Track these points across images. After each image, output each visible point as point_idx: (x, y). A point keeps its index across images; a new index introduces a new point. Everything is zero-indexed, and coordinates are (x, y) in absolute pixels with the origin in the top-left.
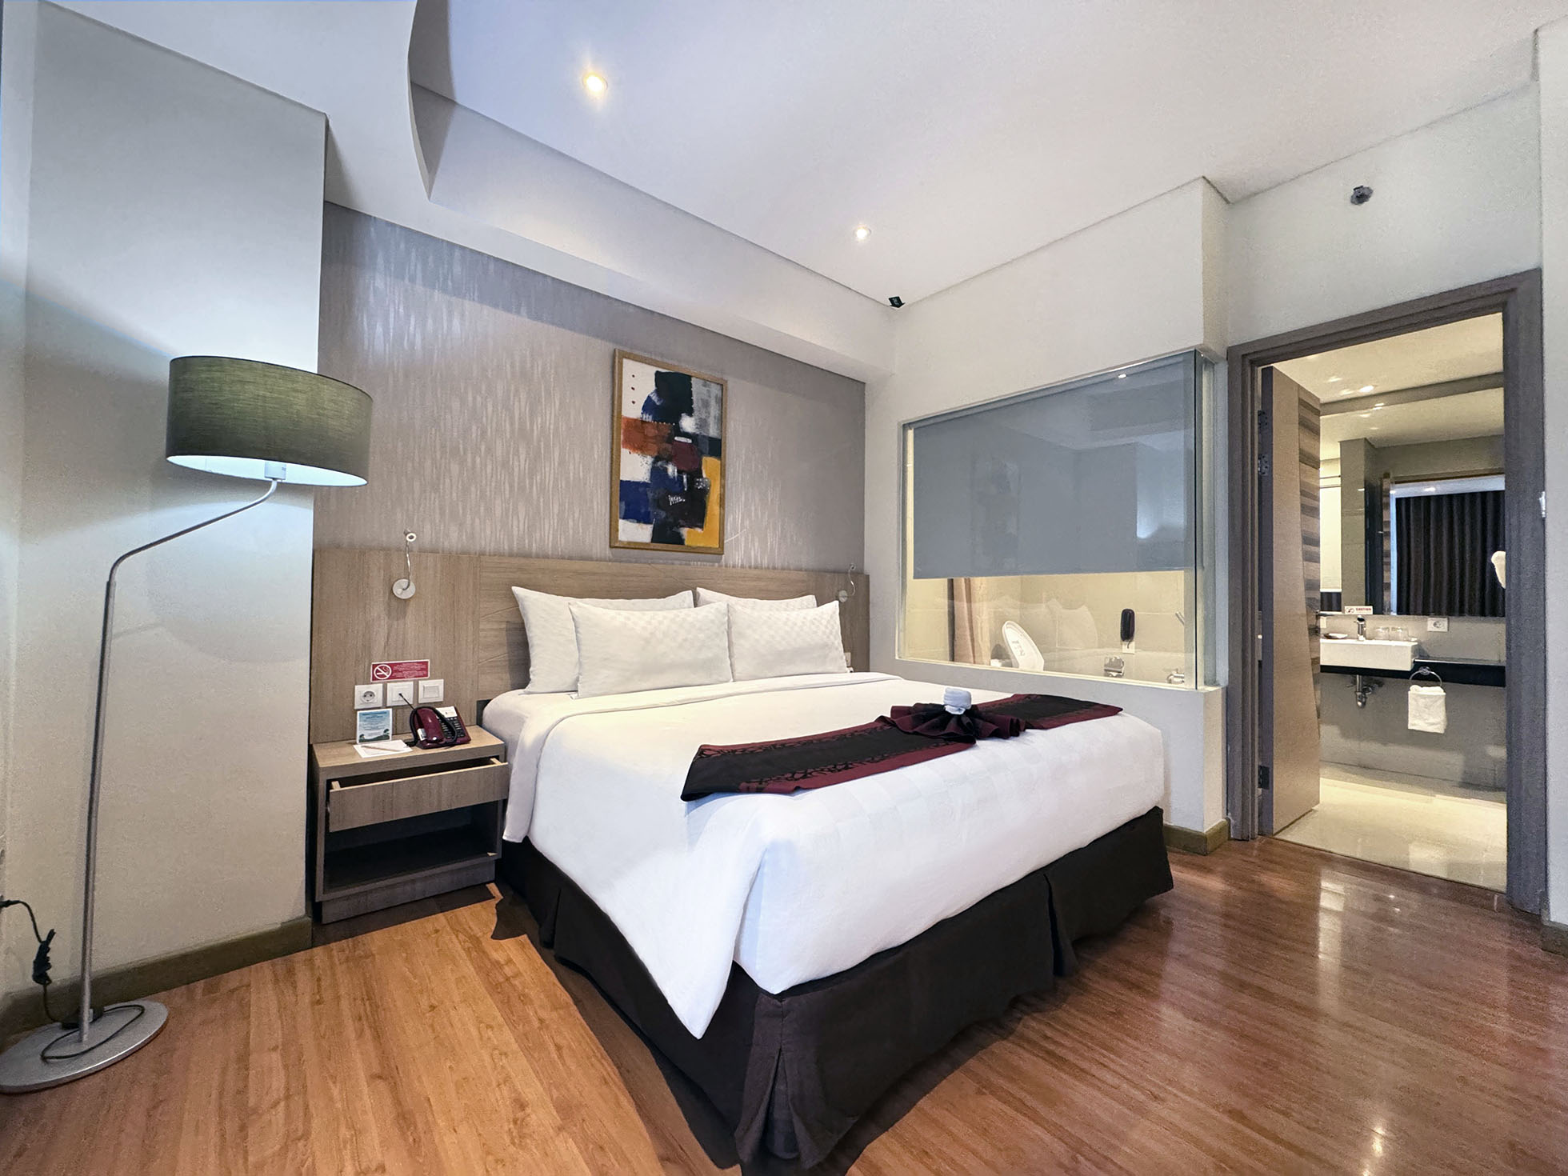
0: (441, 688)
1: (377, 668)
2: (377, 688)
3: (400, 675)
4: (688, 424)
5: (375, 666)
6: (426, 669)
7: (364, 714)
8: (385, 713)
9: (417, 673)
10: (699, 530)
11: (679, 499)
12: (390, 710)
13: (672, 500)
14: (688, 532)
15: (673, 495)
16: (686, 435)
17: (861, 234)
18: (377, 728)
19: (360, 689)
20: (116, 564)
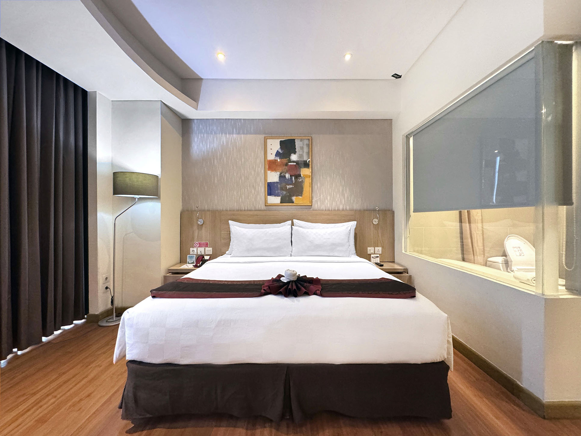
0: (211, 250)
1: (196, 244)
2: (195, 249)
3: (201, 246)
4: (294, 157)
5: (195, 243)
6: (208, 245)
7: (189, 256)
8: (194, 256)
9: (205, 246)
10: (300, 197)
11: (291, 186)
12: (195, 255)
13: (288, 187)
14: (295, 198)
15: (288, 185)
16: (294, 162)
17: (348, 57)
18: (191, 260)
19: (191, 249)
20: (117, 217)
